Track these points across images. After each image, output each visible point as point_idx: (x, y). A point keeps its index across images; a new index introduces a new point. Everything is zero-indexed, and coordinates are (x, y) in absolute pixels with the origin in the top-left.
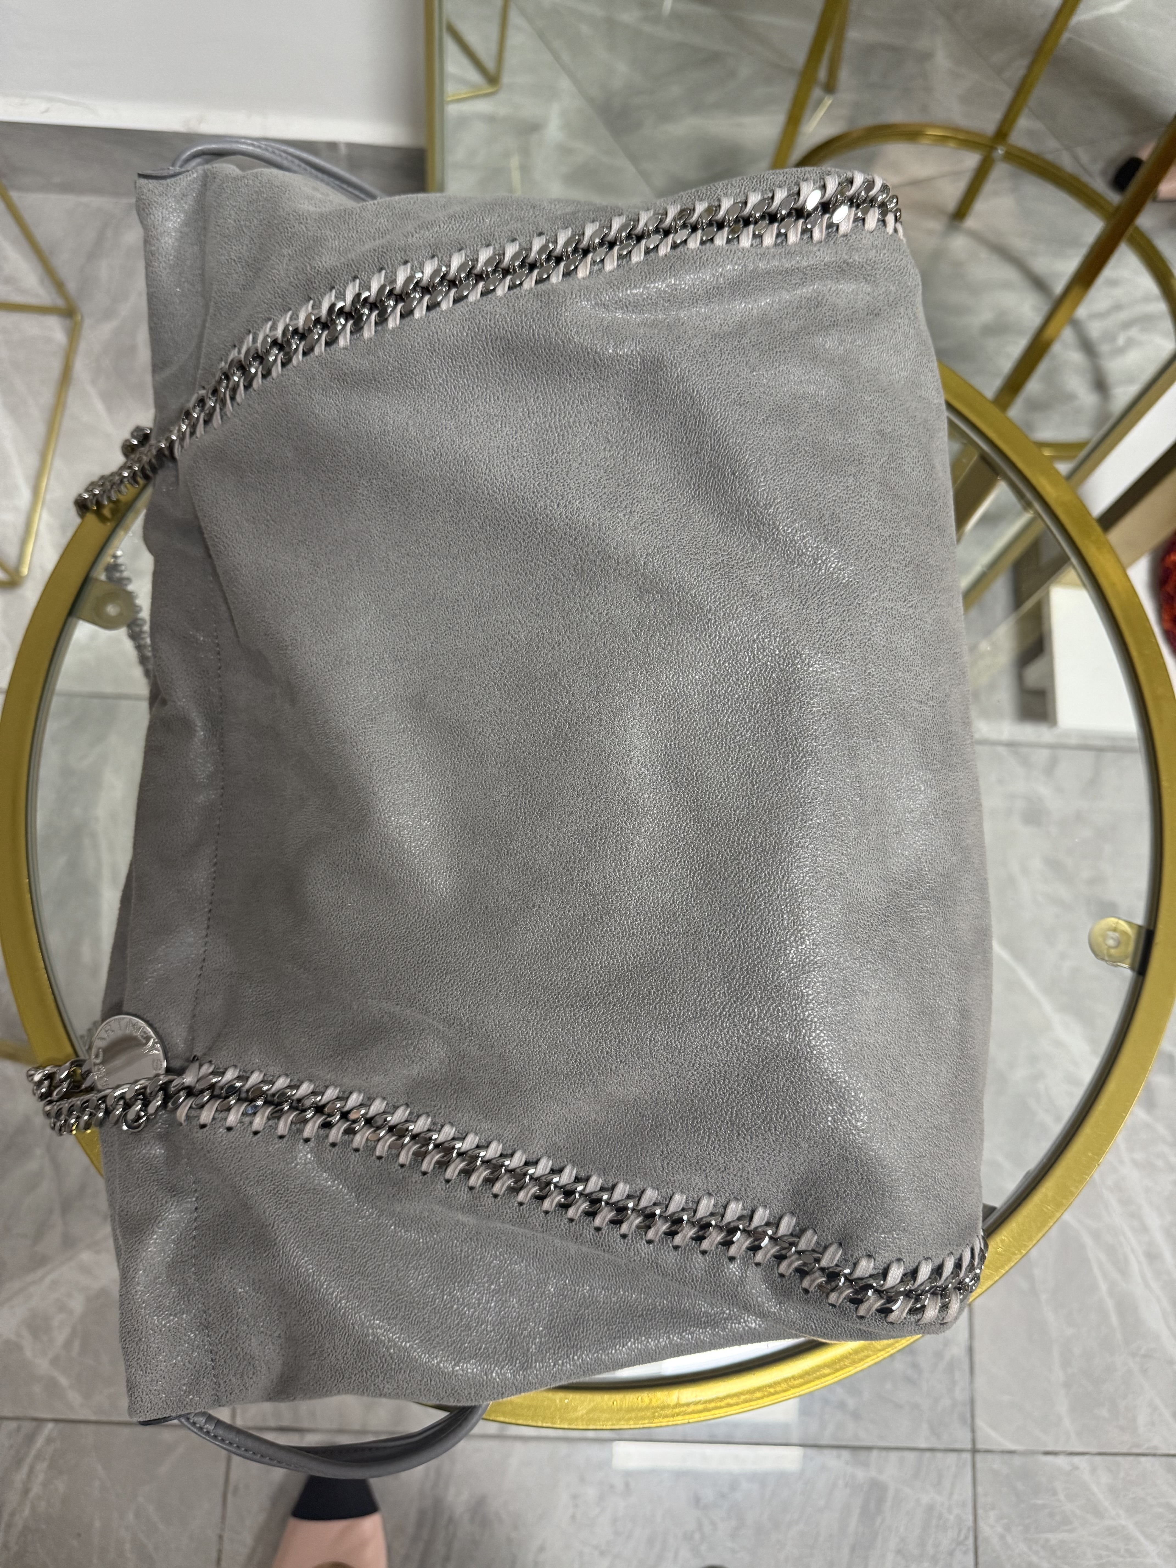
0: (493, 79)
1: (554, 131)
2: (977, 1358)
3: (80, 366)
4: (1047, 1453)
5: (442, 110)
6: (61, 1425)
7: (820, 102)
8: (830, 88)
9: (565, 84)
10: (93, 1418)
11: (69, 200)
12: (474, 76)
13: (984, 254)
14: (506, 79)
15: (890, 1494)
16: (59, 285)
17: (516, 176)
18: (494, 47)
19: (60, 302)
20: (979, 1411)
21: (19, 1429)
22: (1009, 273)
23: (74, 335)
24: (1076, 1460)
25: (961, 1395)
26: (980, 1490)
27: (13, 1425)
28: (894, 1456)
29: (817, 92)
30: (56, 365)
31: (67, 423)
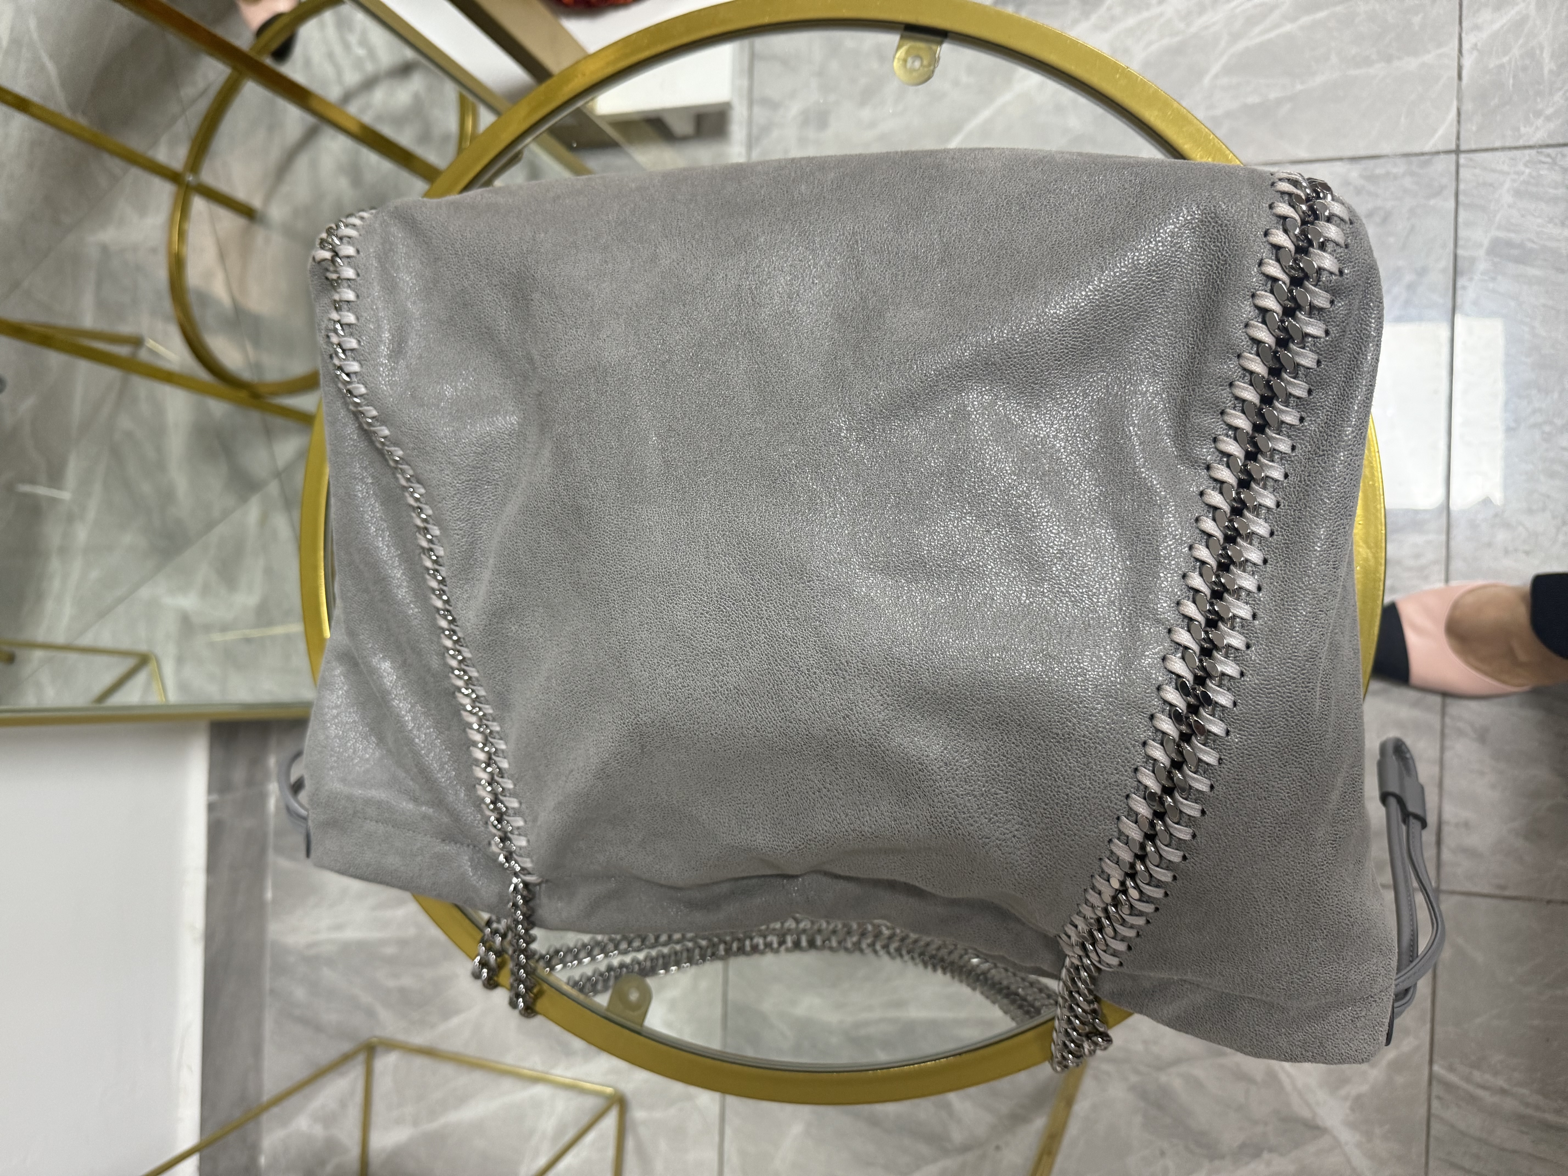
0: (143, 660)
1: (188, 602)
2: (1362, 153)
3: (419, 1039)
4: (1460, 77)
5: (174, 706)
6: (1435, 1057)
7: (152, 352)
8: (137, 342)
9: (145, 592)
10: (1428, 1026)
11: (269, 1049)
12: (141, 678)
13: (285, 189)
14: (143, 648)
15: (1501, 234)
16: (345, 1059)
17: (231, 636)
18: (114, 660)
19: (361, 1058)
20: (1417, 149)
21: (1439, 1098)
22: (302, 163)
23: (391, 1045)
24: (1466, 46)
25: (1400, 167)
26: (1498, 144)
27: (1435, 1104)
28: (1462, 233)
29: (143, 355)
30: (419, 1062)
31: (472, 1051)
